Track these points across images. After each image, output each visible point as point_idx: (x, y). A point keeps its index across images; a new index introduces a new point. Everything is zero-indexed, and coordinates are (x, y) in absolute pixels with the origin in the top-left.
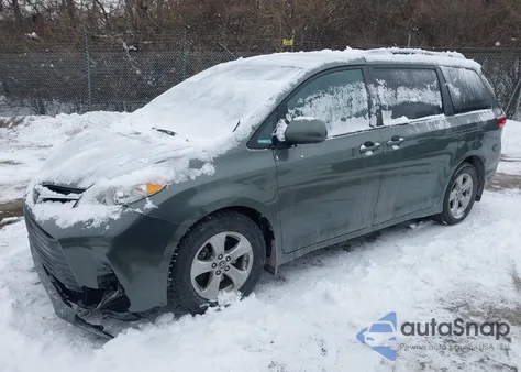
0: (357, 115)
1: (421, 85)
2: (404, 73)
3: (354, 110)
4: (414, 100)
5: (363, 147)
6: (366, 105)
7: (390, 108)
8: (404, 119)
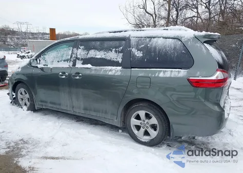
0: (64, 61)
1: (109, 49)
2: (98, 43)
3: (64, 59)
4: (98, 57)
5: (61, 73)
6: (69, 57)
7: (82, 59)
8: (89, 66)
